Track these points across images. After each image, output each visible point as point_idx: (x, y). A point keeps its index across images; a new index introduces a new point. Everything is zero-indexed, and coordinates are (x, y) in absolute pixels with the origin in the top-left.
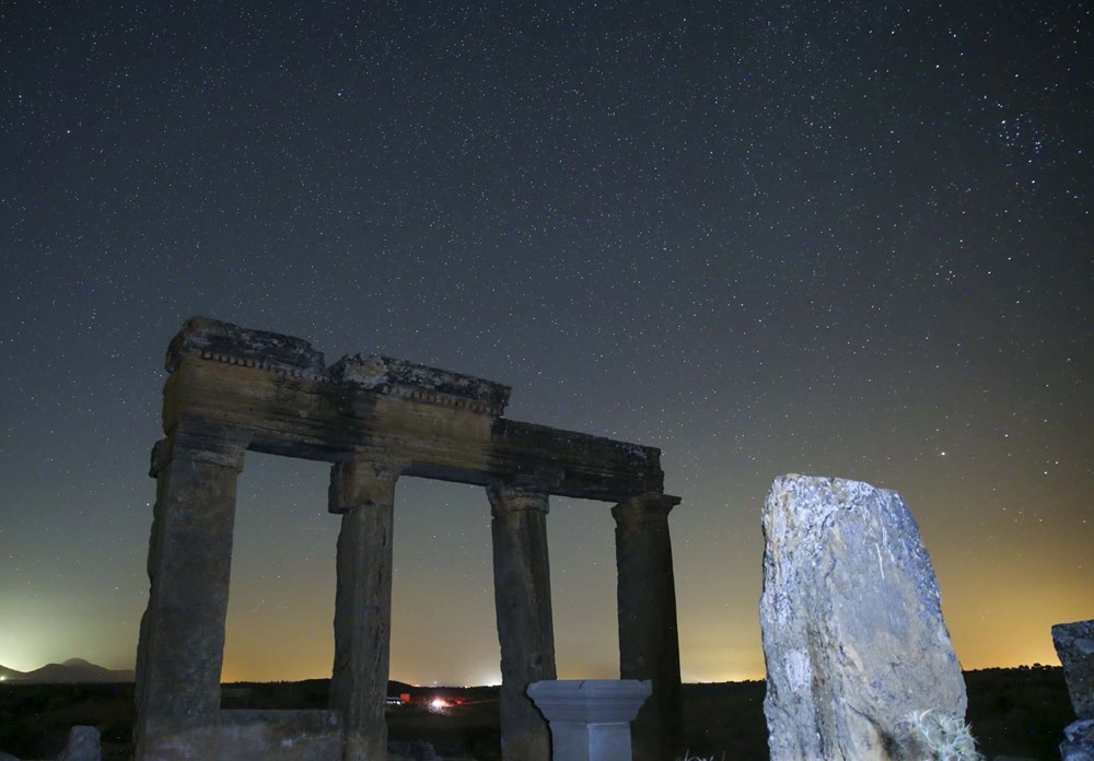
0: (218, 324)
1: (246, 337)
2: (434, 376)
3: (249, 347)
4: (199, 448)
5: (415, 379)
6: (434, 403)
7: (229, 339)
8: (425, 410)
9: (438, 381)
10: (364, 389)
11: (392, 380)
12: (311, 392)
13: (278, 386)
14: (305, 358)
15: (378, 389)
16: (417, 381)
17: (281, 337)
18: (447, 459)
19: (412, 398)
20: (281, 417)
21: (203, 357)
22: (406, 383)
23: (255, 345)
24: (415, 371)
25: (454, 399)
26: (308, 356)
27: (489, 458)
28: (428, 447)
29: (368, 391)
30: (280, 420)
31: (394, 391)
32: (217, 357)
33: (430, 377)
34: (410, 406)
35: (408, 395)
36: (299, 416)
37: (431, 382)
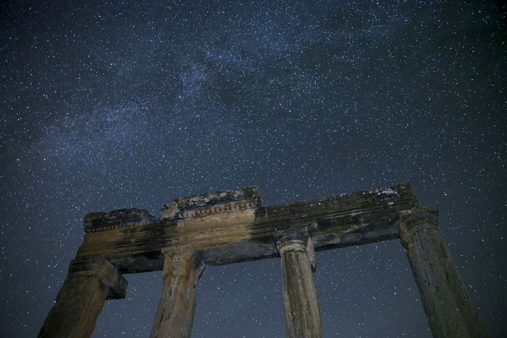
0: (93, 214)
1: (107, 216)
2: (203, 198)
3: (110, 220)
4: (79, 270)
5: (192, 204)
6: (211, 213)
7: (99, 219)
8: (208, 219)
9: (207, 200)
10: (171, 220)
11: (182, 210)
12: (142, 231)
13: (125, 233)
14: (136, 216)
15: (177, 218)
16: (194, 204)
17: (123, 210)
18: (221, 239)
19: (197, 216)
20: (122, 245)
21: (92, 232)
22: (190, 208)
23: (112, 218)
24: (191, 199)
25: (222, 206)
26: (138, 214)
27: (251, 231)
28: (207, 236)
29: (172, 220)
30: (121, 247)
31: (185, 214)
32: (97, 230)
33: (201, 199)
34: (198, 220)
35: (194, 215)
36: (131, 242)
37: (203, 202)
